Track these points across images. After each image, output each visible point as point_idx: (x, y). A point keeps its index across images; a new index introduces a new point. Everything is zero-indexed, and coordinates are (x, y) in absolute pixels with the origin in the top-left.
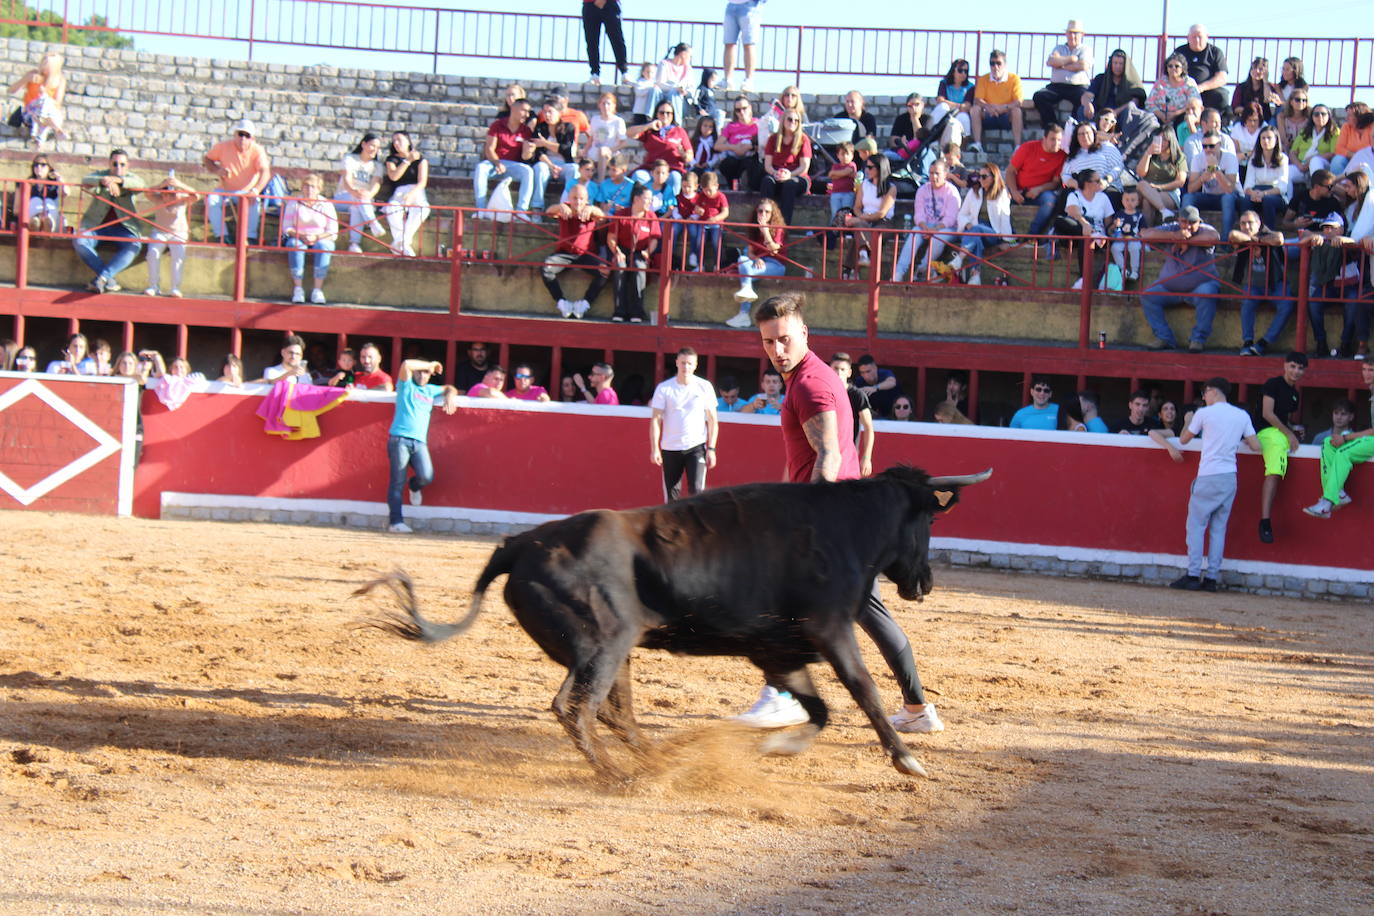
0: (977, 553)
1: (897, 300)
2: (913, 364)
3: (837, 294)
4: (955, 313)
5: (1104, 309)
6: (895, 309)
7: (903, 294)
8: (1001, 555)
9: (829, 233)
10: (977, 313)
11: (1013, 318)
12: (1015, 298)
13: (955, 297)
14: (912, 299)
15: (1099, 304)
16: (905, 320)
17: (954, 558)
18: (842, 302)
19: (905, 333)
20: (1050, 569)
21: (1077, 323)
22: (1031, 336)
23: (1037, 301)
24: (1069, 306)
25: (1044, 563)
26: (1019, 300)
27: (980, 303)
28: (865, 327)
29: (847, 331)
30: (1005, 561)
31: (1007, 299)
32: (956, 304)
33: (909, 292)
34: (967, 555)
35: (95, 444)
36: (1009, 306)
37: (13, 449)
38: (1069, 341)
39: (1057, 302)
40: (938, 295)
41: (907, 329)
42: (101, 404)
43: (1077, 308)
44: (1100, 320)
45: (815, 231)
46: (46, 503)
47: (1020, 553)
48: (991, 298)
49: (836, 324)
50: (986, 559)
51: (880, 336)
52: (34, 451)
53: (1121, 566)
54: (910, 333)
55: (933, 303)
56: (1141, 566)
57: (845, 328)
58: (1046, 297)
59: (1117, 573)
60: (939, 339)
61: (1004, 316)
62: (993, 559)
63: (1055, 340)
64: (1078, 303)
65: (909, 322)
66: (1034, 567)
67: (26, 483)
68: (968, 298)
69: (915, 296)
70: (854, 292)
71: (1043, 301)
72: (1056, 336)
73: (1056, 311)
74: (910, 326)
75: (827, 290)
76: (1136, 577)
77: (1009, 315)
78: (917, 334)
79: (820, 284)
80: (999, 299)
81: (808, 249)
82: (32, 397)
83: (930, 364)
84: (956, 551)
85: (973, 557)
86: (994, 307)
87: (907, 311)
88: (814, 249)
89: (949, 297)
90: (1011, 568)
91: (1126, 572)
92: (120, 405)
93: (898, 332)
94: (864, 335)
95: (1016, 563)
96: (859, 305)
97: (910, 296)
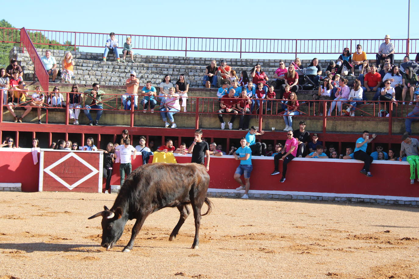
0: (360, 198)
1: (331, 121)
2: (337, 141)
3: (313, 120)
4: (350, 125)
5: (396, 123)
6: (331, 125)
7: (333, 120)
8: (367, 199)
9: (310, 101)
10: (356, 125)
11: (368, 126)
12: (368, 120)
13: (349, 120)
14: (336, 121)
15: (394, 121)
16: (334, 127)
17: (353, 200)
18: (315, 123)
19: (334, 131)
20: (382, 203)
21: (388, 127)
22: (373, 131)
23: (375, 121)
24: (385, 122)
25: (380, 201)
26: (369, 121)
27: (357, 122)
28: (322, 130)
29: (316, 131)
30: (368, 200)
31: (366, 120)
32: (350, 122)
33: (335, 119)
34: (357, 199)
35: (91, 171)
36: (366, 123)
37: (66, 173)
38: (385, 133)
39: (381, 121)
40: (344, 120)
41: (335, 130)
42: (93, 159)
43: (388, 123)
44: (394, 126)
45: (306, 101)
46: (77, 189)
47: (373, 198)
48: (361, 120)
49: (313, 129)
50: (362, 200)
51: (327, 132)
52: (73, 173)
53: (405, 201)
54: (336, 132)
55: (343, 122)
56: (411, 201)
57: (316, 130)
58: (378, 120)
59: (404, 204)
60: (345, 133)
61: (365, 125)
62: (365, 200)
63: (381, 133)
64: (388, 121)
65: (335, 128)
66: (377, 202)
67: (71, 183)
68: (353, 120)
69: (337, 120)
70: (319, 119)
71: (377, 121)
72: (381, 131)
73: (381, 123)
74: (336, 130)
75: (310, 119)
76: (409, 205)
77: (366, 125)
78: (338, 132)
79: (308, 117)
80: (363, 120)
81: (303, 107)
82: (72, 157)
83: (342, 141)
84: (353, 198)
85: (359, 199)
86: (361, 123)
87: (335, 125)
88: (305, 107)
89: (348, 120)
90: (370, 203)
91: (406, 203)
92: (98, 159)
93: (332, 131)
94: (322, 132)
95: (372, 201)
96: (320, 123)
97: (335, 120)
